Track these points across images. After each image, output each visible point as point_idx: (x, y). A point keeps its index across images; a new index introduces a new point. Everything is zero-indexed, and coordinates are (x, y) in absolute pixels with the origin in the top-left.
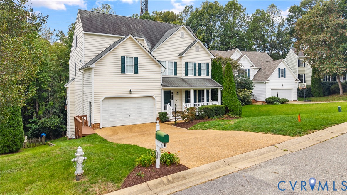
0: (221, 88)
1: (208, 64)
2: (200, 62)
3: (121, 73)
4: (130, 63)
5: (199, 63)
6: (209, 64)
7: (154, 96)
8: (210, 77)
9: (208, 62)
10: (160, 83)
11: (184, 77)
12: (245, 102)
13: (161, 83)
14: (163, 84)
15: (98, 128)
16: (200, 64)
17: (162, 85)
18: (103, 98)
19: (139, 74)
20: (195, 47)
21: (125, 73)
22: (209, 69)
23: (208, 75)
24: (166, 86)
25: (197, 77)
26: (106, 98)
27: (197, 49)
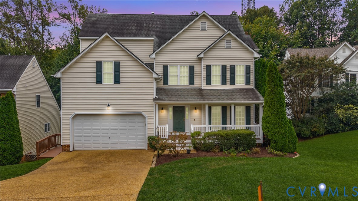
0: (262, 104)
1: (248, 68)
2: (232, 63)
3: (96, 83)
4: (108, 70)
5: (231, 66)
6: (250, 66)
7: (144, 113)
8: (252, 86)
9: (248, 63)
10: (152, 96)
11: (204, 87)
12: (349, 125)
13: (154, 95)
14: (157, 97)
15: (68, 150)
16: (233, 68)
17: (156, 99)
18: (73, 114)
19: (121, 84)
20: (224, 43)
21: (101, 83)
22: (251, 74)
23: (248, 82)
24: (161, 99)
25: (228, 86)
26: (77, 115)
27: (228, 46)
